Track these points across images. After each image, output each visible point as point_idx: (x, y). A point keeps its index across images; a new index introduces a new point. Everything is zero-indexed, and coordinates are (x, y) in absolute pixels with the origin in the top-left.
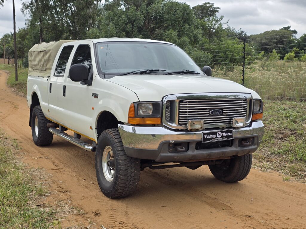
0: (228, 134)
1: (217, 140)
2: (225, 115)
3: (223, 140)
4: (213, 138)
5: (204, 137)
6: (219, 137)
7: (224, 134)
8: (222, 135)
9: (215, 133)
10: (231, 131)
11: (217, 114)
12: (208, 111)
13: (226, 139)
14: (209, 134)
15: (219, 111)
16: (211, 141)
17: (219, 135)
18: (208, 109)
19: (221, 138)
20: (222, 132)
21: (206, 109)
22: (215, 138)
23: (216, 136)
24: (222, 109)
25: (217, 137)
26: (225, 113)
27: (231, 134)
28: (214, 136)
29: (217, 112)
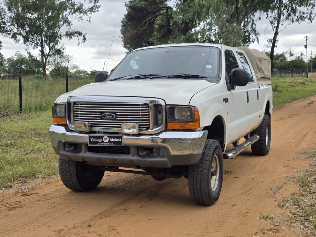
0: (116, 140)
1: (103, 144)
2: (118, 120)
3: (110, 145)
4: (99, 142)
5: (90, 140)
6: (106, 141)
7: (112, 140)
8: (109, 140)
9: (102, 137)
10: (121, 137)
11: (109, 118)
12: (99, 114)
13: (114, 145)
14: (95, 137)
15: (111, 115)
16: (96, 145)
17: (106, 139)
18: (99, 112)
19: (108, 143)
20: (109, 137)
21: (97, 112)
22: (101, 142)
23: (103, 140)
24: (114, 113)
25: (103, 142)
26: (118, 117)
27: (120, 141)
28: (100, 140)
29: (108, 116)
